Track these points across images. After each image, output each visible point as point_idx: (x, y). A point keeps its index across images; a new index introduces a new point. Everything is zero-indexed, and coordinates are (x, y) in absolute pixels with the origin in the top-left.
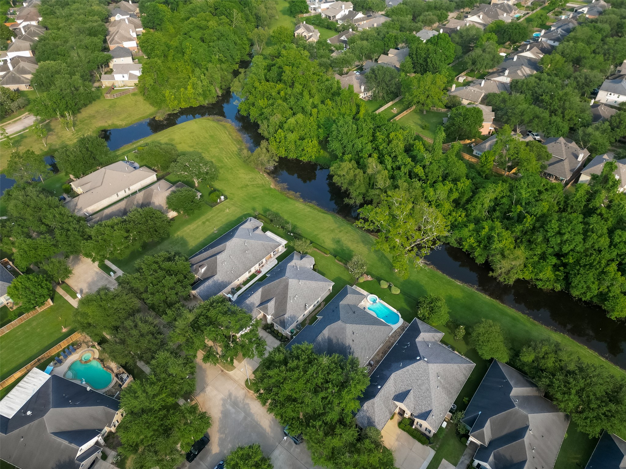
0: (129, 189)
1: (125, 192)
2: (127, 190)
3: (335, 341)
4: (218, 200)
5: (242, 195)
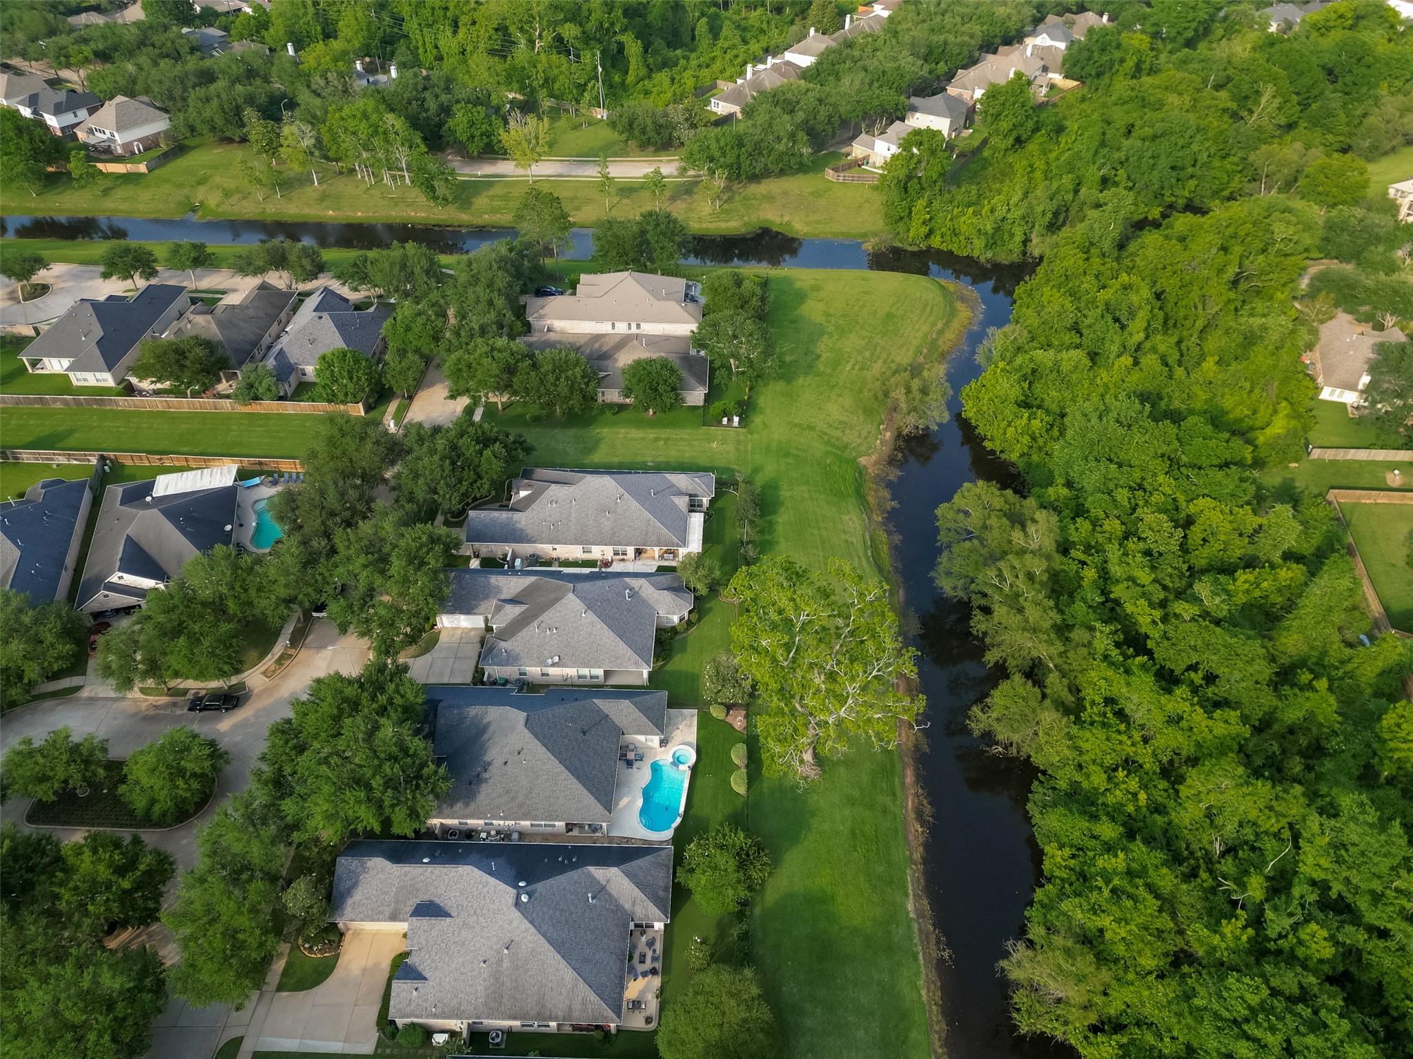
0: (638, 326)
1: (630, 328)
2: (634, 326)
3: (486, 736)
4: (725, 420)
5: (776, 437)
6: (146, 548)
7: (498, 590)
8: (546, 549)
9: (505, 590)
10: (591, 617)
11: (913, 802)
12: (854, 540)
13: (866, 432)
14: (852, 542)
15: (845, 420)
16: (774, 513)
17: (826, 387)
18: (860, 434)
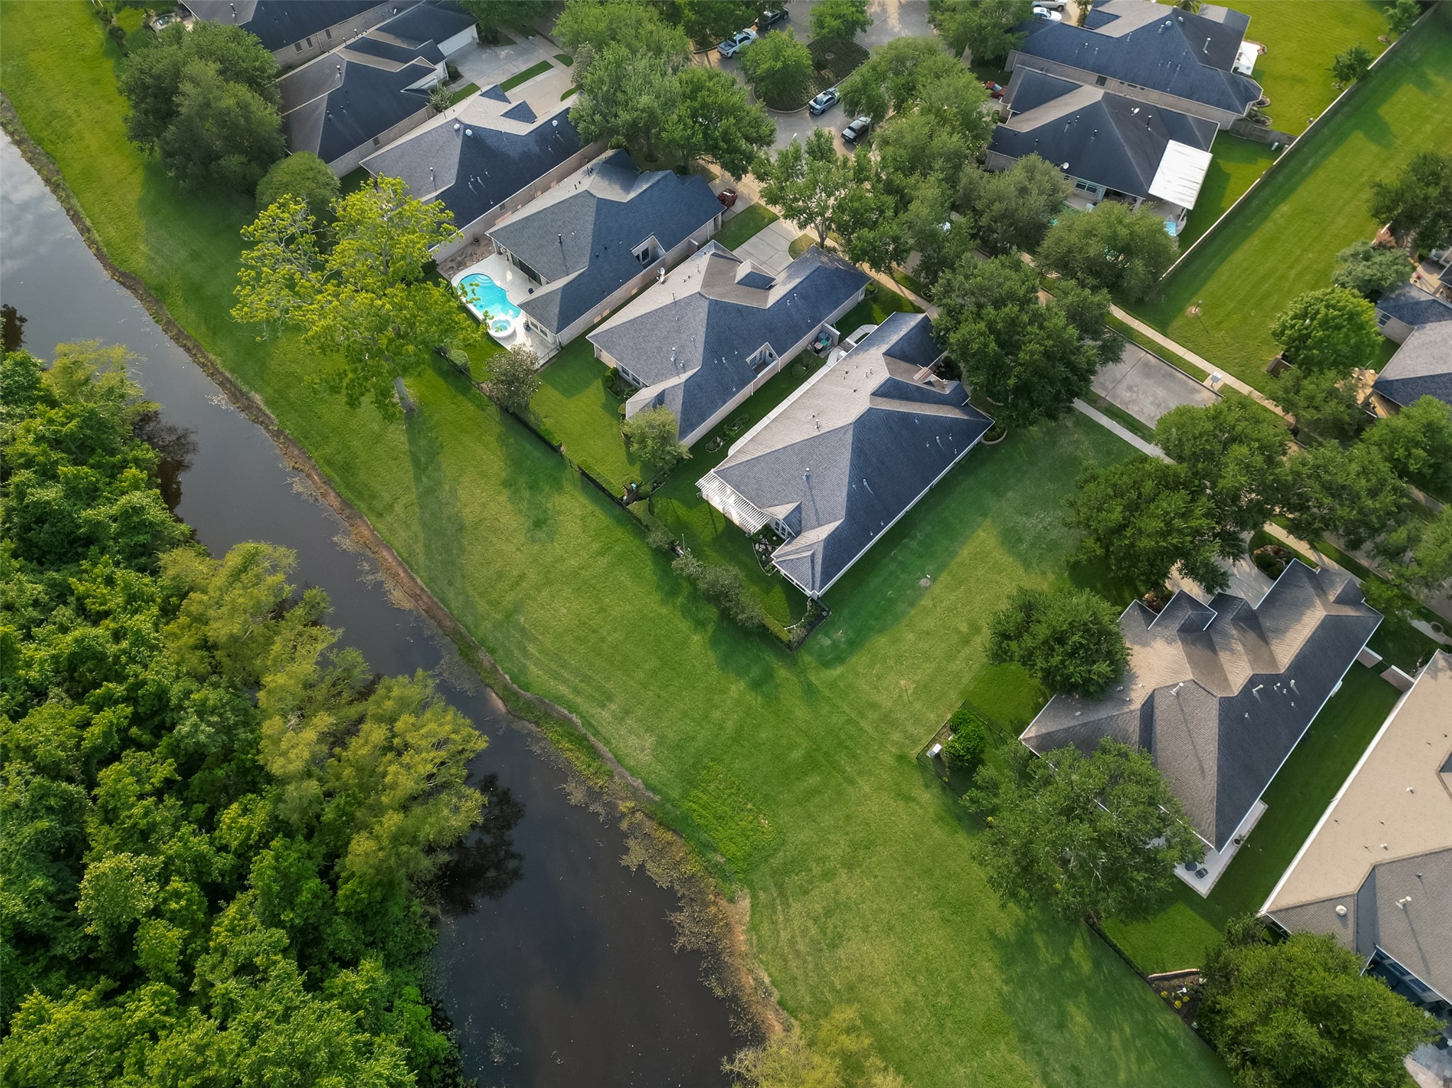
5: (865, 786)
10: (668, 302)
12: (605, 714)
13: (798, 973)
14: (603, 706)
15: (841, 953)
16: (714, 642)
17: (944, 1001)
18: (797, 953)
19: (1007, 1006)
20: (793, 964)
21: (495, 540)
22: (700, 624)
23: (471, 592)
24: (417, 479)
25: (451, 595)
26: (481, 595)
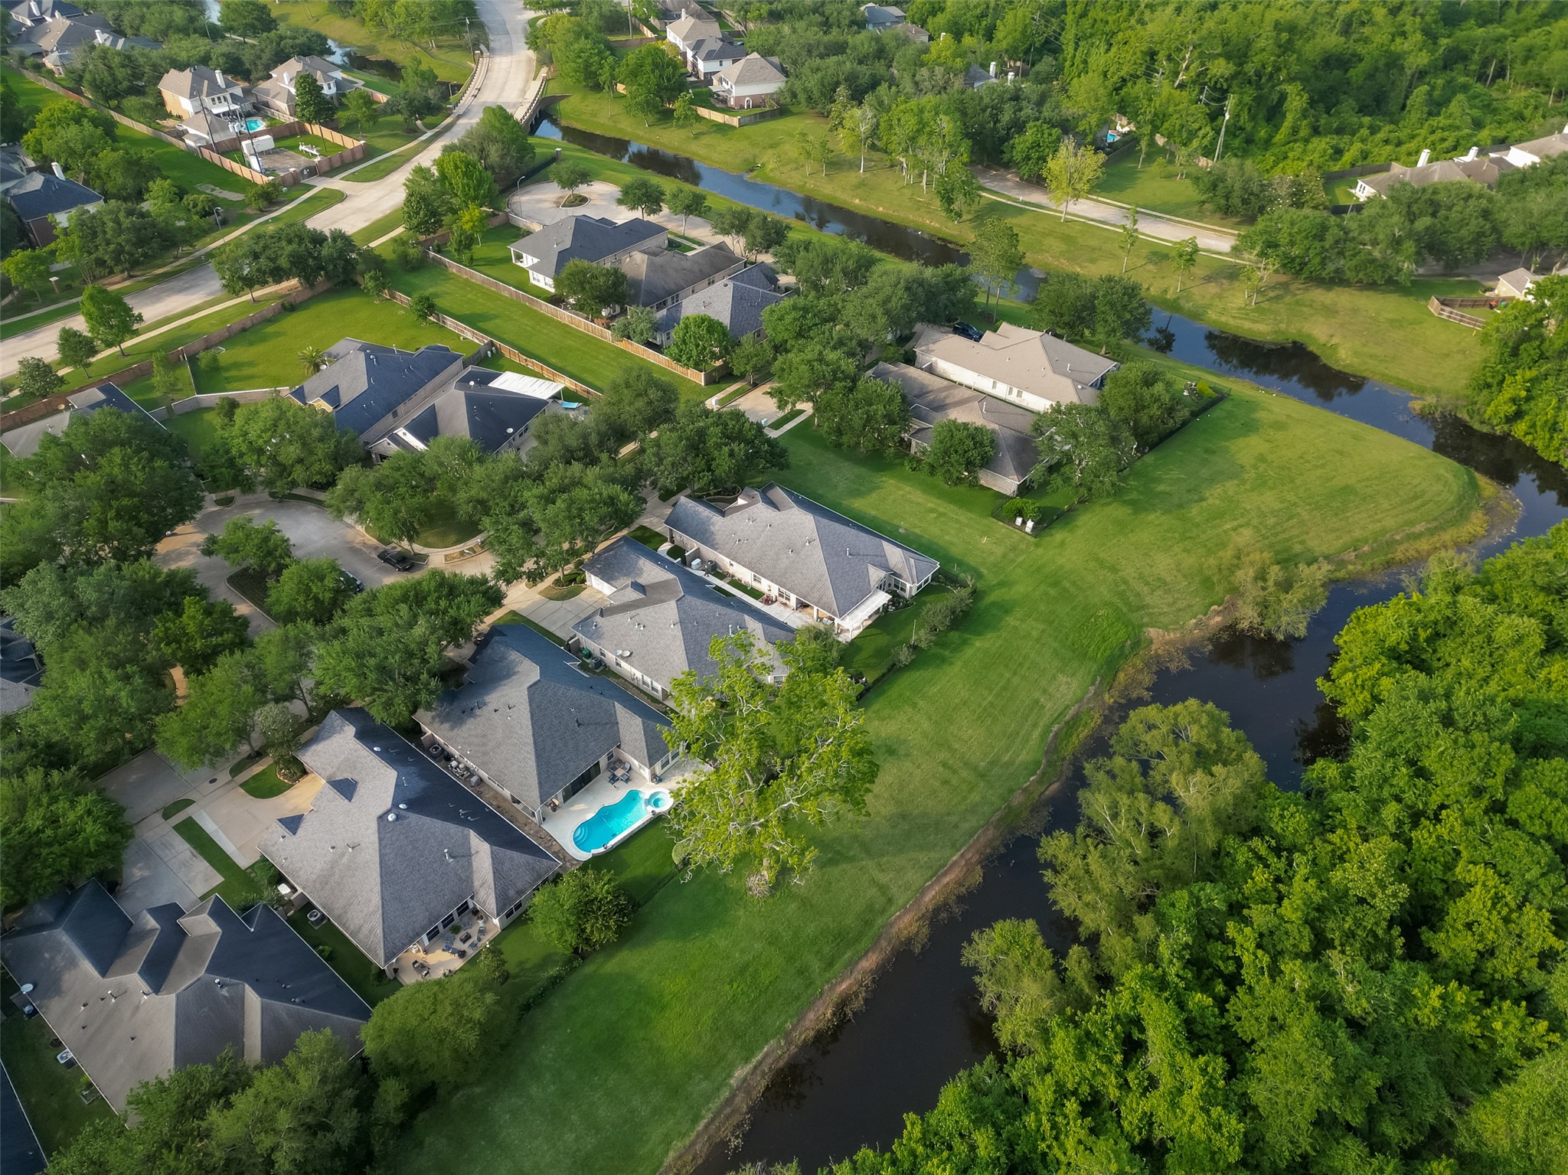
0: (1019, 394)
1: (1010, 392)
2: (1015, 391)
4: (1019, 520)
5: (1061, 561)
6: (439, 419)
7: (640, 572)
8: (724, 561)
9: (645, 575)
10: (677, 631)
11: (850, 987)
12: (1049, 705)
13: (1185, 603)
14: (1043, 707)
15: (1168, 579)
16: (979, 634)
17: (1177, 535)
18: (1174, 602)
19: (1167, 512)
20: (1181, 604)
21: (912, 787)
22: (965, 642)
23: (963, 807)
24: (852, 860)
25: (966, 826)
26: (965, 798)
